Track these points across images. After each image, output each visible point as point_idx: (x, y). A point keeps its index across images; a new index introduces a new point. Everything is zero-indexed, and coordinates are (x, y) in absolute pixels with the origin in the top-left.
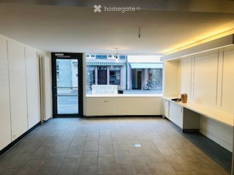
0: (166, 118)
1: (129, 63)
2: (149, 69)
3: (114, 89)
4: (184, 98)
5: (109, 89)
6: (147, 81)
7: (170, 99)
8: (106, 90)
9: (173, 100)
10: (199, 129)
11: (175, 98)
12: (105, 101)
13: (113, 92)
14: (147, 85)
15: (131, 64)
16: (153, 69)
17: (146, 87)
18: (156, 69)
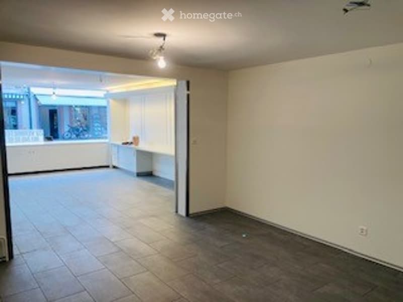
0: (114, 167)
1: (35, 95)
2: (71, 107)
3: (37, 134)
4: (136, 140)
5: (30, 135)
6: (69, 126)
7: (120, 143)
8: (27, 137)
9: (124, 144)
10: (152, 172)
11: (124, 141)
12: (30, 152)
13: (37, 139)
14: (69, 131)
15: (38, 97)
16: (76, 106)
17: (67, 135)
18: (82, 107)
